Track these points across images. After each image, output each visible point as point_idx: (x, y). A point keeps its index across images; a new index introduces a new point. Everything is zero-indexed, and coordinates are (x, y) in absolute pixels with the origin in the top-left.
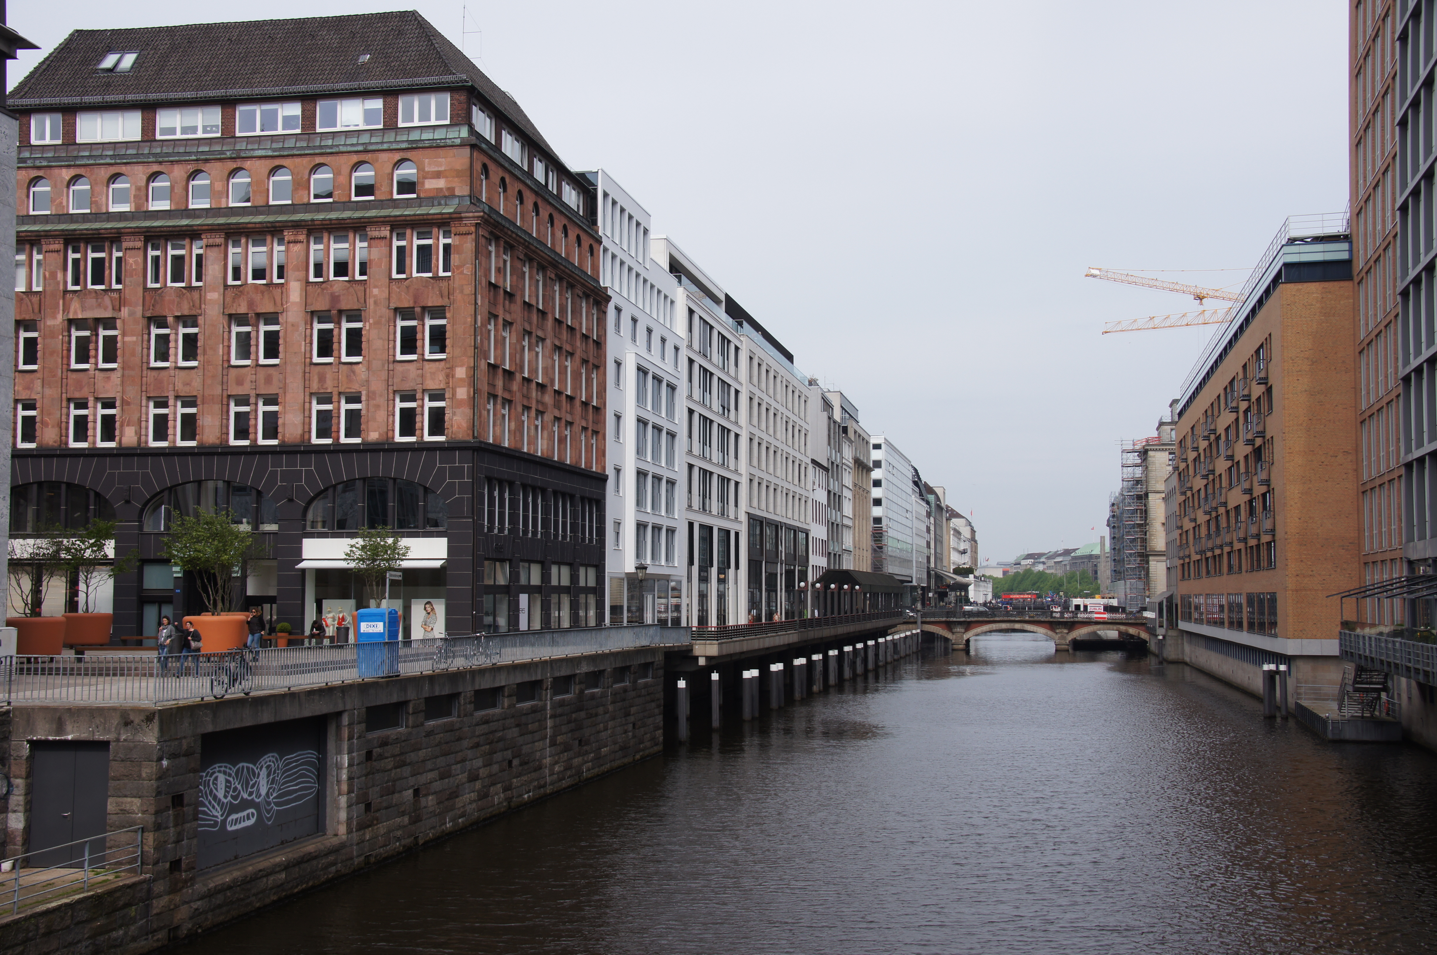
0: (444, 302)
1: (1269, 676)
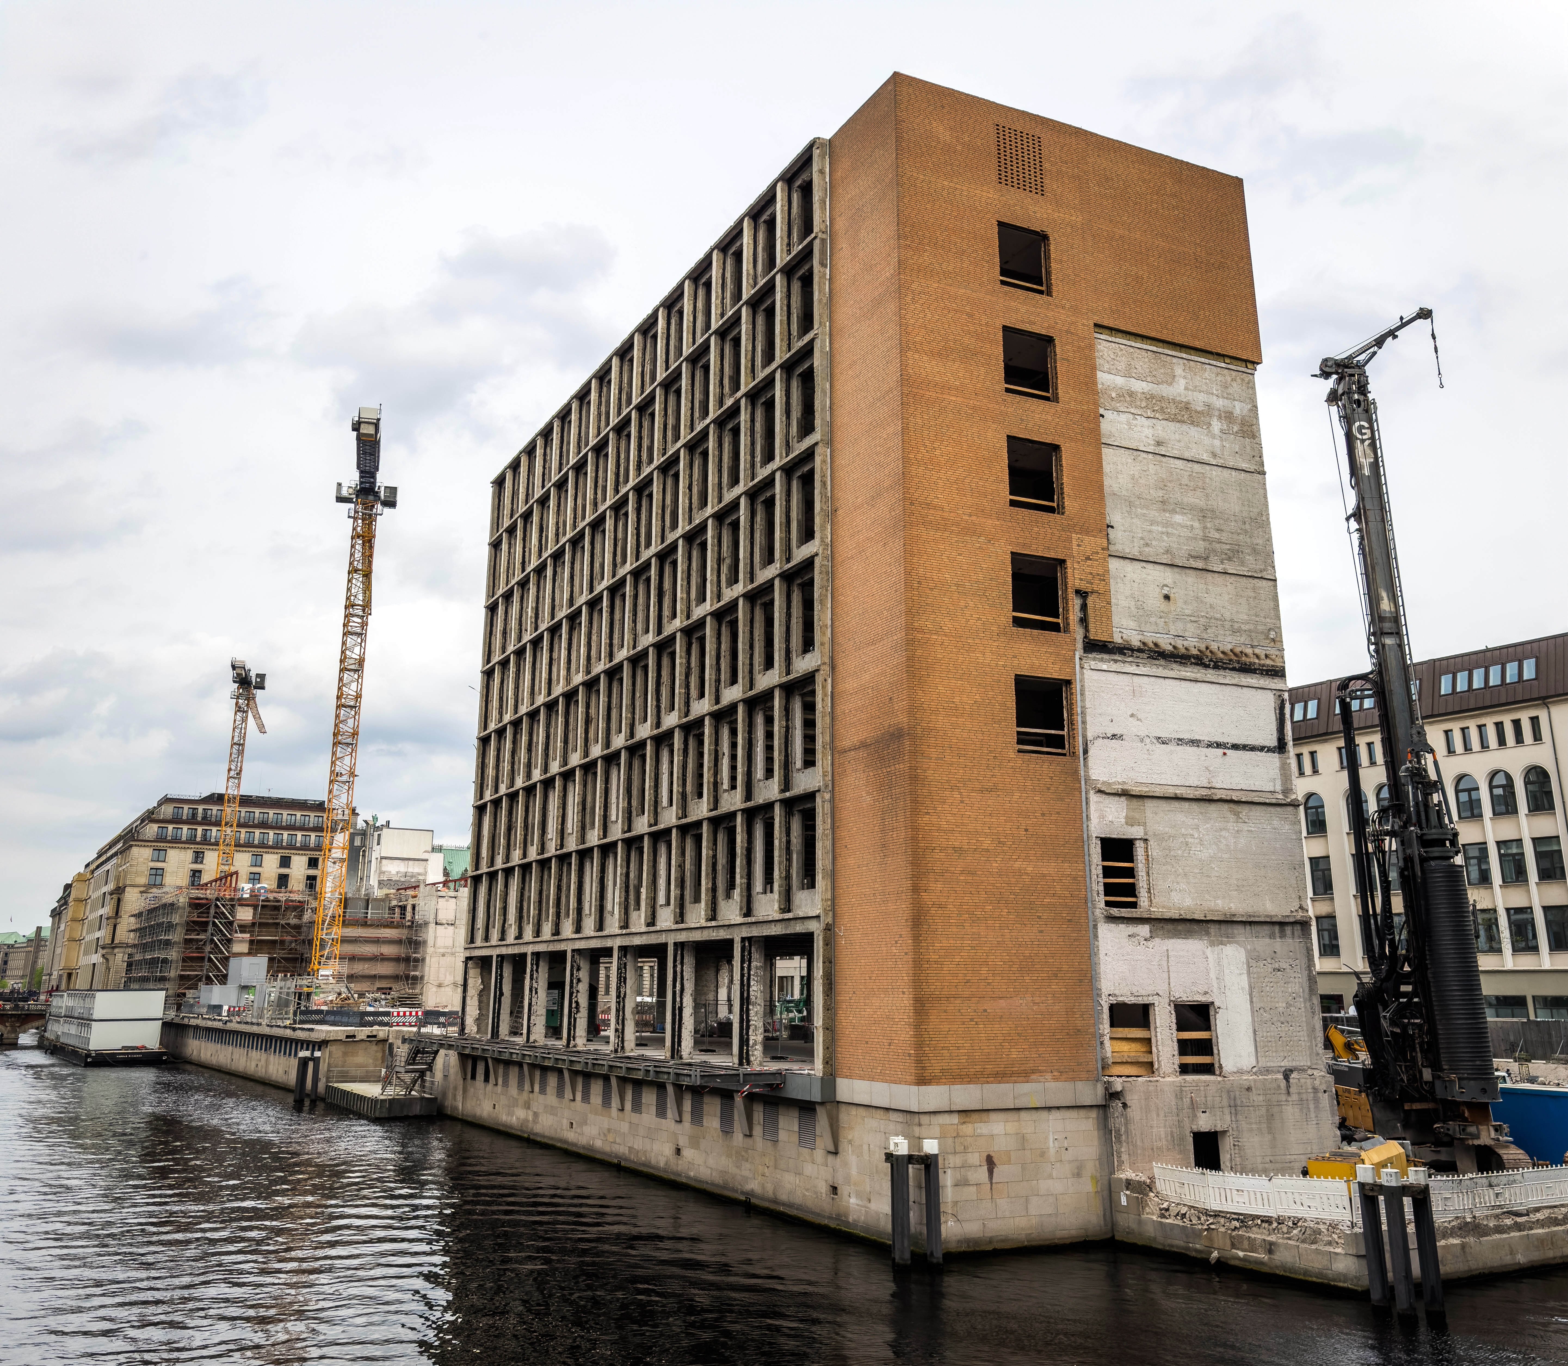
1: (304, 1062)
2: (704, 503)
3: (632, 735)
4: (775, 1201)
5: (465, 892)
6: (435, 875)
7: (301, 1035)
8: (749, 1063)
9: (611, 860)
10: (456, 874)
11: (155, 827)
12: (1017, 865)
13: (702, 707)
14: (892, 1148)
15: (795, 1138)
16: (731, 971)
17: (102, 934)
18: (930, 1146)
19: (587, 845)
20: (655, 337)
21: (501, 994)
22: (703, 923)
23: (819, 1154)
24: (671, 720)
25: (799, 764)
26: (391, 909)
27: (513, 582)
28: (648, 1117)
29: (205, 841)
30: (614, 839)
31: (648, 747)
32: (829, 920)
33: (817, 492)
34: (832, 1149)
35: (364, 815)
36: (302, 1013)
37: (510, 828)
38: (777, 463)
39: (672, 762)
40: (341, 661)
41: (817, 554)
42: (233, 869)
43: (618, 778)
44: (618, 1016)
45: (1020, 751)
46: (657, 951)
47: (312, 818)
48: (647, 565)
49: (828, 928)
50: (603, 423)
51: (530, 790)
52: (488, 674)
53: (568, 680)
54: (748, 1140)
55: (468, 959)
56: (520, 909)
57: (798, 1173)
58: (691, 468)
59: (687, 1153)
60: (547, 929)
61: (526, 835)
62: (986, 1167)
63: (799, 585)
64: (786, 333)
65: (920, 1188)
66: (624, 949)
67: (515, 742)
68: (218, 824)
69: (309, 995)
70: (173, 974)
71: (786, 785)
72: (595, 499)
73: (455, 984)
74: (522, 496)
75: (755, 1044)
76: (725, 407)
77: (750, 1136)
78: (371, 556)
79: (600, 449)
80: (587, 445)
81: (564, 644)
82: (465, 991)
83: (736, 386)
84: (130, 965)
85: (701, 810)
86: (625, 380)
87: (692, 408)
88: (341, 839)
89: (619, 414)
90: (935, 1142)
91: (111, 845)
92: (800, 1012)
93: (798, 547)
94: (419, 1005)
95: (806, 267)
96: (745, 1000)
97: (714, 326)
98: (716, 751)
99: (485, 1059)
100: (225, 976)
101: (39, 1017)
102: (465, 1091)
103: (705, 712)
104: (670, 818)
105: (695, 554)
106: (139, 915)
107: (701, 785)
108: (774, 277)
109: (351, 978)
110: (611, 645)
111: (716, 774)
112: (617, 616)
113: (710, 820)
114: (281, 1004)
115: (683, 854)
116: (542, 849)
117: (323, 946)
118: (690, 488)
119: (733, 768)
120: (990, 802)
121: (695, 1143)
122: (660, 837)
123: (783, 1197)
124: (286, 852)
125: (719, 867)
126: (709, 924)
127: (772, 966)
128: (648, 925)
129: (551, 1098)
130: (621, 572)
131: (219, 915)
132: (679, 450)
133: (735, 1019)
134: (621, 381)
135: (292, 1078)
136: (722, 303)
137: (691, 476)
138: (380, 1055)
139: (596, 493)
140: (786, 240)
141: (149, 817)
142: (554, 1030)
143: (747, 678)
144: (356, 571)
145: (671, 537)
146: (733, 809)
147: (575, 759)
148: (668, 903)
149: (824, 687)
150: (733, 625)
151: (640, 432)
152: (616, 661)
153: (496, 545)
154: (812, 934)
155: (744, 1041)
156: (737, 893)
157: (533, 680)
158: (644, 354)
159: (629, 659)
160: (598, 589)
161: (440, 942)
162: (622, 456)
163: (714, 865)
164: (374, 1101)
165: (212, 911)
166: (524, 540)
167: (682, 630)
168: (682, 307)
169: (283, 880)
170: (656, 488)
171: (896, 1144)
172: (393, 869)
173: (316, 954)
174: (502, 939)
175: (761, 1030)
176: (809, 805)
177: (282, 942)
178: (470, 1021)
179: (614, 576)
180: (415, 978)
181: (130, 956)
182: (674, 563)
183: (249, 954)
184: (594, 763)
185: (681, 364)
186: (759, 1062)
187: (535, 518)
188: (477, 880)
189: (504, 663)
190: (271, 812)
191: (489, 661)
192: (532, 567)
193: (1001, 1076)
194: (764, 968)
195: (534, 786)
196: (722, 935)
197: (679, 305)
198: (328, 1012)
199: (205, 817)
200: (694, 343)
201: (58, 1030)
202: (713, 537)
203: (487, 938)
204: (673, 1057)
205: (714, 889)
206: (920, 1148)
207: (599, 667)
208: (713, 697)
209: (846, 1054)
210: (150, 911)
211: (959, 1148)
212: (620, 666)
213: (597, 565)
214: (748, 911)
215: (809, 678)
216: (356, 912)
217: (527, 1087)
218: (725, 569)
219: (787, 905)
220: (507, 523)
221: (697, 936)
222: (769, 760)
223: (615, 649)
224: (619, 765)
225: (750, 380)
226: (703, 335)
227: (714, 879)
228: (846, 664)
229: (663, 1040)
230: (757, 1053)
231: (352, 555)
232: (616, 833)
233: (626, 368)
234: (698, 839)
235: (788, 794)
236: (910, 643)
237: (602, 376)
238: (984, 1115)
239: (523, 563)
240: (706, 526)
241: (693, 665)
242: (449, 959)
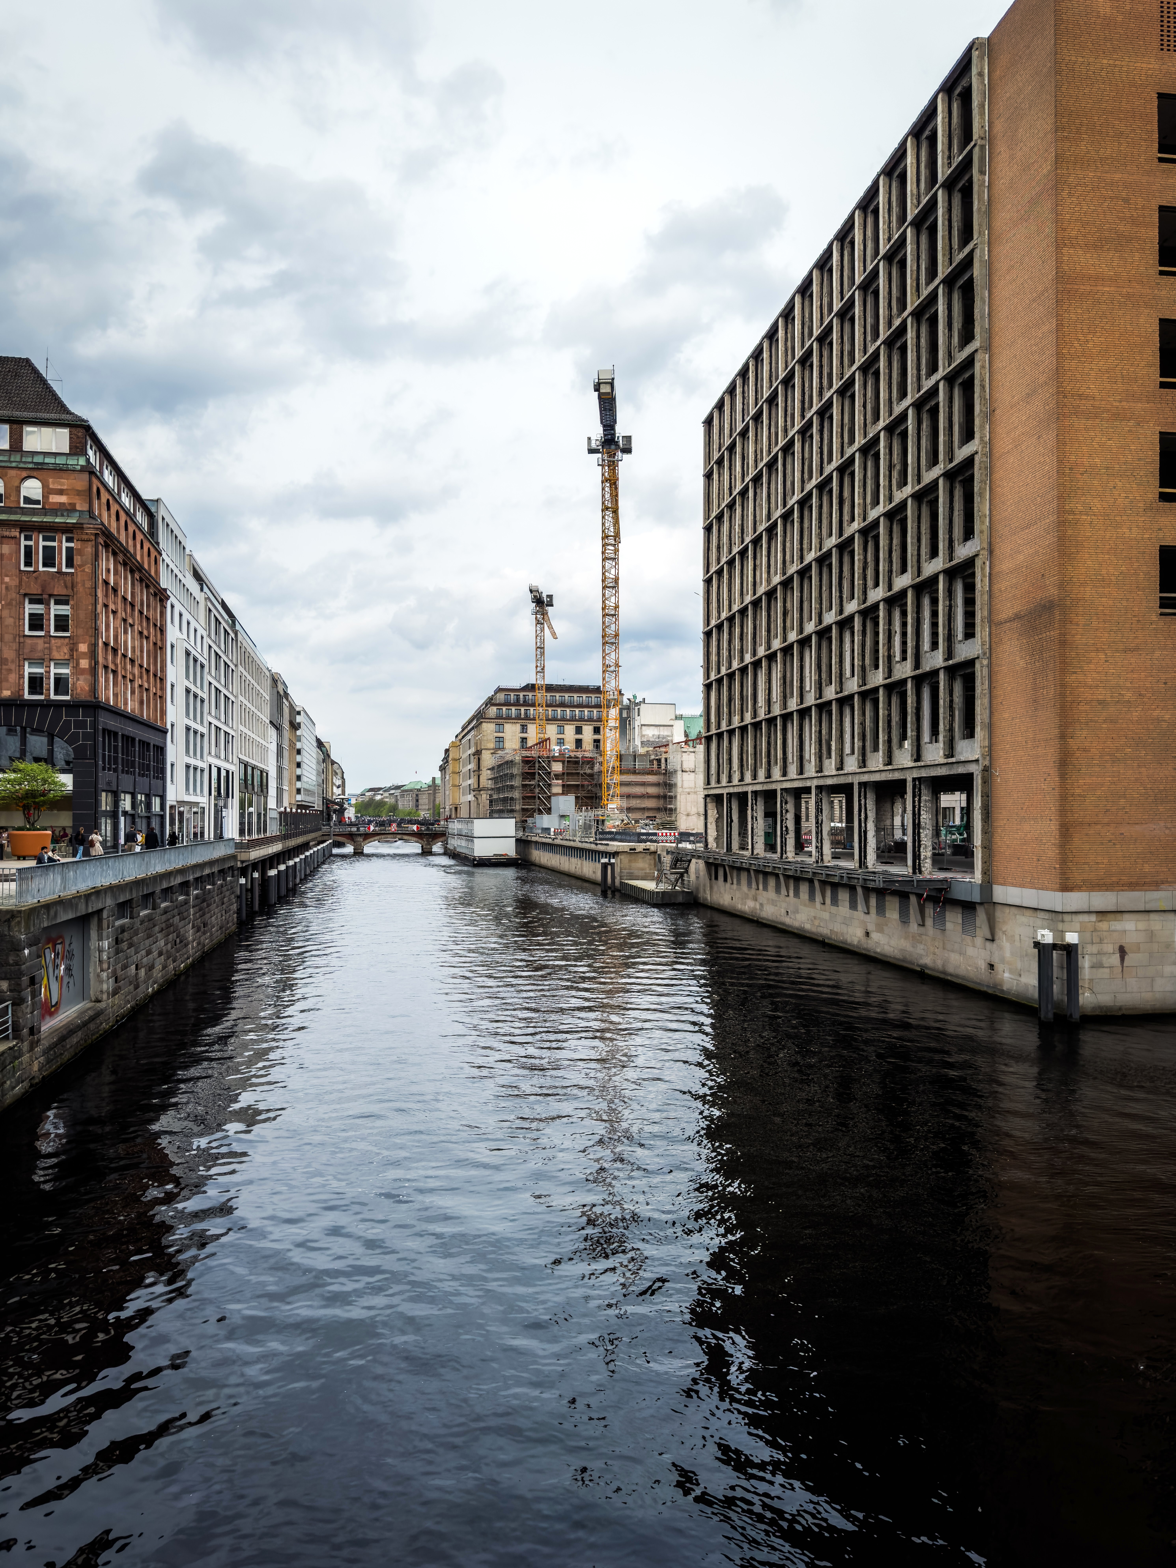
0: (69, 592)
1: (605, 866)
2: (876, 418)
3: (820, 622)
4: (944, 973)
5: (701, 748)
6: (679, 737)
7: (601, 848)
8: (920, 872)
9: (807, 721)
10: (693, 735)
11: (494, 708)
12: (1156, 713)
13: (877, 595)
14: (1039, 938)
15: (960, 928)
16: (904, 804)
17: (472, 781)
18: (1072, 938)
19: (789, 710)
20: (830, 270)
21: (732, 821)
22: (881, 767)
23: (979, 941)
24: (851, 607)
25: (960, 636)
26: (651, 761)
27: (723, 505)
28: (844, 909)
29: (527, 718)
30: (809, 704)
31: (834, 631)
32: (987, 763)
33: (976, 395)
34: (989, 937)
35: (627, 695)
36: (601, 833)
37: (730, 699)
38: (941, 373)
39: (853, 642)
40: (603, 581)
41: (976, 453)
42: (546, 736)
43: (810, 658)
44: (817, 838)
45: (1161, 614)
46: (845, 789)
47: (594, 699)
48: (830, 478)
49: (986, 769)
50: (790, 357)
51: (743, 670)
52: (708, 582)
53: (769, 580)
54: (922, 928)
55: (706, 796)
56: (741, 760)
57: (962, 953)
58: (865, 388)
59: (875, 936)
60: (761, 774)
61: (742, 705)
62: (1118, 955)
63: (960, 481)
64: (948, 248)
65: (1062, 968)
66: (820, 788)
67: (730, 634)
68: (533, 705)
69: (603, 821)
70: (518, 807)
71: (949, 655)
72: (786, 426)
73: (698, 814)
74: (727, 431)
75: (926, 858)
76: (894, 328)
77: (923, 925)
78: (617, 495)
79: (788, 381)
80: (777, 379)
81: (764, 552)
82: (706, 818)
83: (903, 306)
84: (491, 801)
85: (878, 678)
86: (807, 315)
87: (865, 333)
88: (614, 712)
89: (803, 347)
90: (1076, 935)
91: (470, 722)
92: (961, 834)
93: (960, 448)
94: (676, 829)
95: (966, 178)
96: (917, 826)
97: (882, 251)
98: (890, 631)
99: (724, 866)
100: (550, 809)
101: (442, 835)
102: (711, 888)
103: (880, 598)
104: (852, 686)
105: (869, 464)
106: (492, 769)
107: (877, 659)
108: (936, 193)
109: (629, 810)
110: (801, 550)
111: (889, 649)
112: (806, 525)
113: (885, 686)
114: (586, 827)
115: (864, 714)
116: (755, 714)
117: (608, 788)
118: (865, 406)
119: (904, 643)
120: (1133, 660)
121: (880, 929)
122: (845, 701)
123: (950, 969)
124: (579, 724)
125: (894, 723)
126: (886, 768)
127: (937, 799)
128: (838, 769)
129: (771, 894)
130: (808, 487)
131: (541, 768)
132: (854, 373)
133: (909, 839)
134: (803, 317)
135: (598, 876)
136: (889, 227)
137: (865, 395)
138: (652, 862)
139: (786, 421)
140: (947, 153)
141: (490, 702)
142: (770, 847)
143: (915, 568)
144: (607, 509)
145: (849, 452)
146: (904, 676)
147: (777, 644)
148: (853, 753)
149: (983, 569)
150: (903, 523)
151: (821, 361)
152: (806, 562)
153: (708, 476)
154: (972, 774)
155: (916, 856)
156: (907, 744)
157: (742, 583)
158: (822, 288)
159: (816, 560)
160: (790, 503)
161: (686, 785)
162: (807, 385)
163: (889, 722)
164: (651, 893)
165: (537, 765)
166: (730, 469)
167: (859, 531)
168: (853, 238)
169: (579, 743)
170: (836, 411)
171: (1043, 936)
172: (651, 733)
173: (605, 793)
174: (730, 781)
175: (930, 848)
176: (969, 671)
177: (583, 786)
178: (711, 839)
179: (802, 491)
180: (671, 810)
181: (491, 796)
182: (852, 474)
183: (563, 794)
184: (791, 646)
185: (853, 293)
186: (928, 871)
187: (738, 449)
188: (709, 739)
189: (720, 572)
190: (566, 695)
191: (708, 572)
192: (737, 490)
193: (1133, 886)
194: (931, 801)
195: (746, 667)
196: (897, 776)
197: (850, 236)
198: (617, 833)
199: (525, 701)
200: (865, 271)
201: (455, 843)
202: (885, 447)
203: (718, 781)
204: (860, 867)
205: (889, 741)
206: (1063, 938)
207: (792, 569)
208: (886, 586)
209: (1000, 866)
210: (499, 766)
211: (1096, 940)
212: (809, 566)
213: (788, 483)
214: (918, 758)
215: (970, 563)
216: (628, 764)
217: (754, 885)
218: (895, 474)
219: (950, 751)
220: (716, 456)
221: (877, 777)
222: (934, 635)
223: (805, 553)
224: (811, 647)
225: (915, 298)
226: (872, 262)
227: (889, 733)
228: (1003, 548)
229: (852, 855)
230: (927, 865)
231: (603, 496)
232: (810, 700)
233: (807, 303)
234: (876, 702)
235: (951, 662)
236: (1061, 524)
237: (787, 314)
238: (1118, 915)
239: (730, 488)
240: (879, 438)
241: (869, 559)
242: (692, 796)
